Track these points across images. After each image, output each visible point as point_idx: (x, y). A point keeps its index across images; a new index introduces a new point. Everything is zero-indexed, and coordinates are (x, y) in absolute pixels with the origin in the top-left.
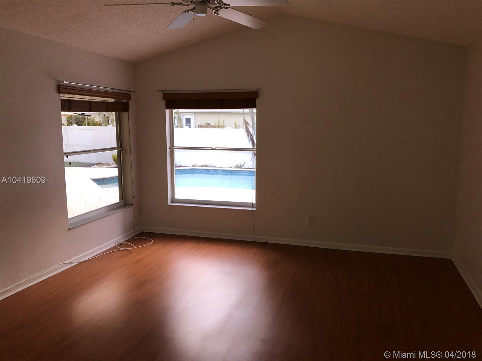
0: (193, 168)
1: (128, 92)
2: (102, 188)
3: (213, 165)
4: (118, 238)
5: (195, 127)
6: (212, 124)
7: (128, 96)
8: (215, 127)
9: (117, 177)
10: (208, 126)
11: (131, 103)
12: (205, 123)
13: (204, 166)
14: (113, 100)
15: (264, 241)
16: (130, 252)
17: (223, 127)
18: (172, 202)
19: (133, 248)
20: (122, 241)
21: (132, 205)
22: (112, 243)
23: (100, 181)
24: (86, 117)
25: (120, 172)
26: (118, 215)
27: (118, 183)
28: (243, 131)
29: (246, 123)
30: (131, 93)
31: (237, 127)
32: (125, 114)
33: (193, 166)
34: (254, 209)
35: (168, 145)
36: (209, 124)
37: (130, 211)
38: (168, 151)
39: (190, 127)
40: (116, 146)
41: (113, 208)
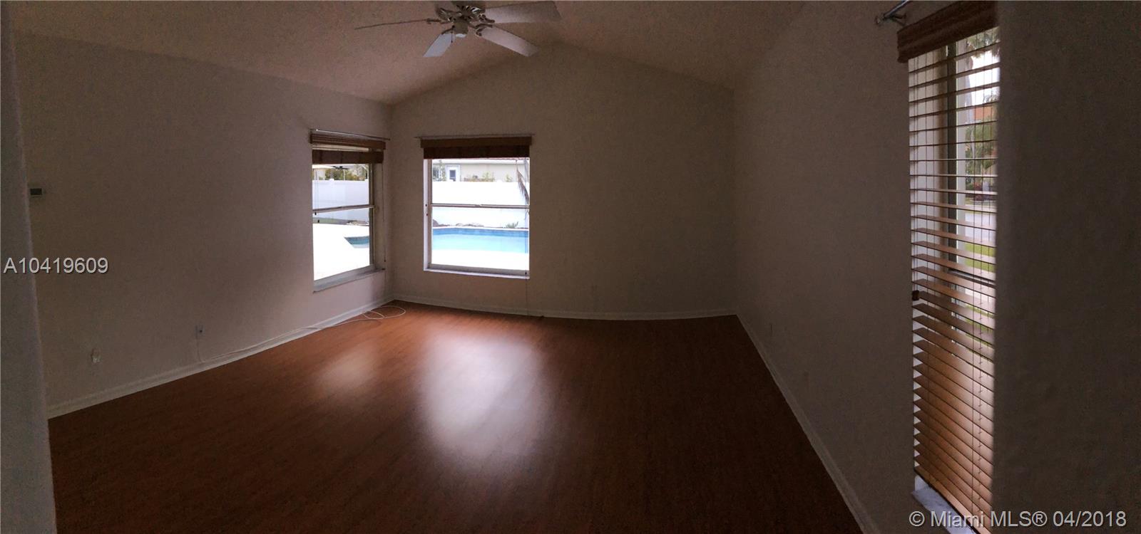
0: (458, 227)
1: (382, 140)
2: (356, 247)
3: (482, 224)
4: (366, 306)
5: (461, 181)
6: (480, 177)
7: (382, 144)
8: (483, 180)
9: (367, 237)
10: (475, 179)
11: (385, 152)
12: (472, 176)
13: (470, 225)
14: (367, 150)
15: (540, 315)
16: (379, 323)
17: (492, 180)
18: (428, 268)
19: (382, 318)
20: (369, 310)
21: (383, 269)
22: (359, 311)
23: (353, 241)
24: (344, 170)
25: (371, 231)
26: (367, 281)
27: (368, 245)
28: (516, 185)
29: (519, 175)
30: (386, 141)
31: (509, 180)
32: (378, 166)
33: (457, 225)
34: (528, 278)
35: (425, 202)
36: (476, 177)
37: (380, 276)
38: (425, 208)
39: (454, 180)
40: (368, 203)
41: (362, 272)
